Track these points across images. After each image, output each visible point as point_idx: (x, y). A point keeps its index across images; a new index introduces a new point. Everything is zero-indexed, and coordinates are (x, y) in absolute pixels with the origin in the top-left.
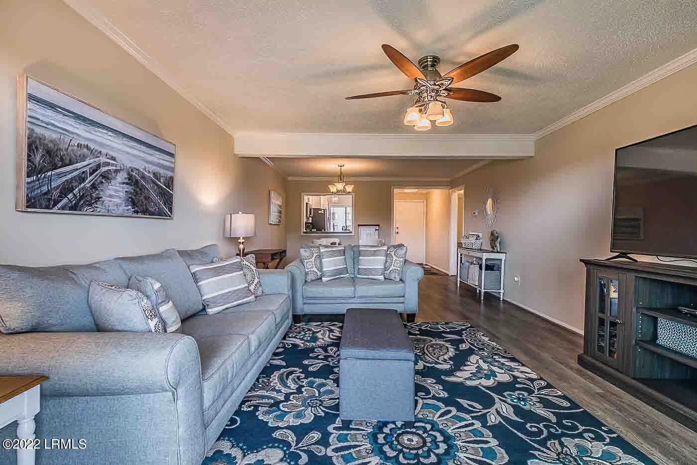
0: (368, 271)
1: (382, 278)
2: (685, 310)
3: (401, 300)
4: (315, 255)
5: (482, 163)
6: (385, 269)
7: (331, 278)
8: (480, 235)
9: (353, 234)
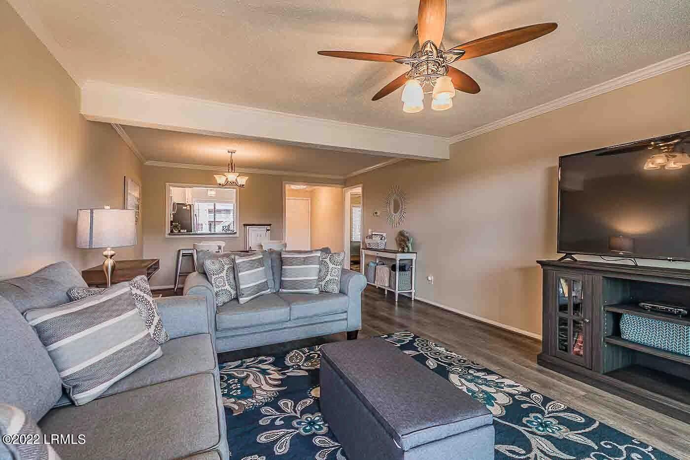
0: (295, 284)
1: (316, 291)
2: (648, 305)
3: (344, 316)
4: (226, 267)
5: (390, 161)
6: (320, 279)
7: (252, 297)
8: (384, 235)
9: (237, 235)
